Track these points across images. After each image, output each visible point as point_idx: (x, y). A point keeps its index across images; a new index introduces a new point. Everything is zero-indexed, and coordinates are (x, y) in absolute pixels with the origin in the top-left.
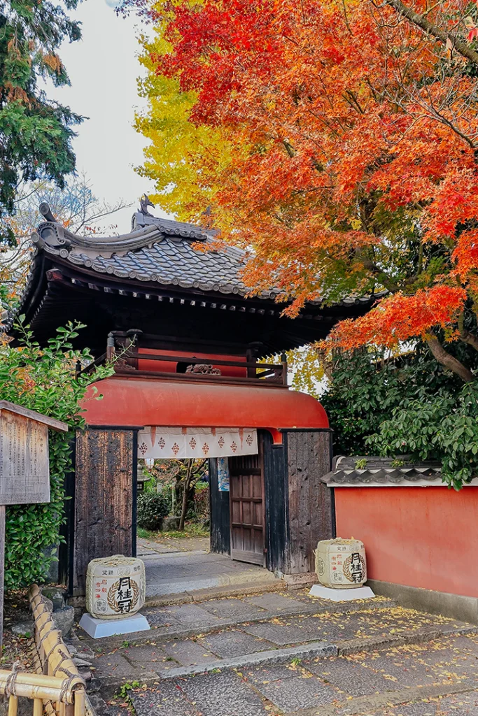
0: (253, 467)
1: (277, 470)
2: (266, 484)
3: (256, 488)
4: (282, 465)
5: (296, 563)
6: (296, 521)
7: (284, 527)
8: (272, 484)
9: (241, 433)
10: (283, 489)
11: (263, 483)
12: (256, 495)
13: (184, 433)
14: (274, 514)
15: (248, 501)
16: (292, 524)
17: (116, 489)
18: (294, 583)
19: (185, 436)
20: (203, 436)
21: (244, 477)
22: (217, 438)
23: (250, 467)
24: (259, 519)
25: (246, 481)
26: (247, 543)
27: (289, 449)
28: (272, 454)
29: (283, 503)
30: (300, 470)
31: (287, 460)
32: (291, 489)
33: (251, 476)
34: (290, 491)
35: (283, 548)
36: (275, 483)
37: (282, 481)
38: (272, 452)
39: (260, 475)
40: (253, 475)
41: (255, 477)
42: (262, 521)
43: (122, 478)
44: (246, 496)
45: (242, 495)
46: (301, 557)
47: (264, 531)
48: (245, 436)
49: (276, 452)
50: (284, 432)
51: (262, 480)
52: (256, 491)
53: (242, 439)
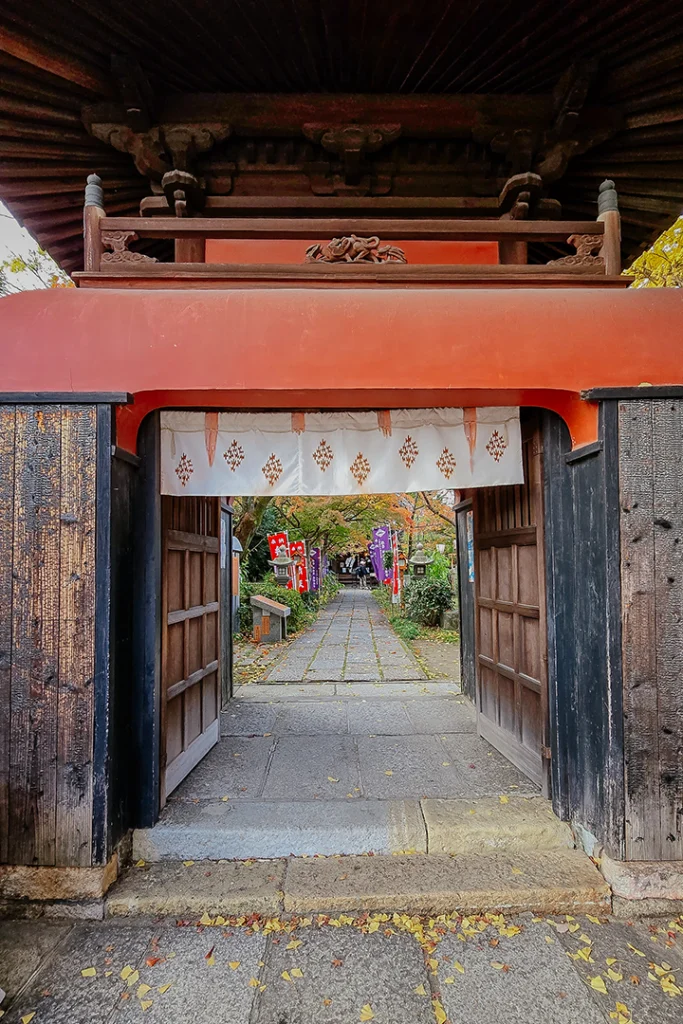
0: (519, 525)
1: (584, 529)
2: (548, 569)
3: (525, 577)
4: (599, 508)
5: (646, 829)
6: (647, 689)
7: (603, 703)
8: (566, 568)
9: (470, 426)
10: (601, 585)
11: (541, 568)
12: (525, 598)
13: (299, 428)
14: (571, 655)
15: (509, 612)
16: (631, 698)
17: (48, 573)
18: (639, 895)
19: (300, 438)
20: (353, 435)
21: (500, 552)
22: (396, 440)
23: (512, 526)
24: (533, 660)
25: (504, 560)
26: (506, 711)
27: (622, 455)
28: (568, 481)
29: (601, 629)
30: (666, 525)
31: (614, 491)
32: (629, 587)
33: (514, 549)
34: (628, 591)
35: (598, 766)
36: (577, 567)
37: (599, 561)
38: (568, 476)
39: (533, 544)
40: (520, 545)
41: (524, 551)
42: (539, 668)
43: (64, 542)
44: (504, 599)
45: (497, 596)
46: (666, 809)
47: (543, 697)
48: (483, 434)
49: (581, 474)
50: (606, 400)
51: (540, 558)
52: (525, 586)
53: (472, 443)
